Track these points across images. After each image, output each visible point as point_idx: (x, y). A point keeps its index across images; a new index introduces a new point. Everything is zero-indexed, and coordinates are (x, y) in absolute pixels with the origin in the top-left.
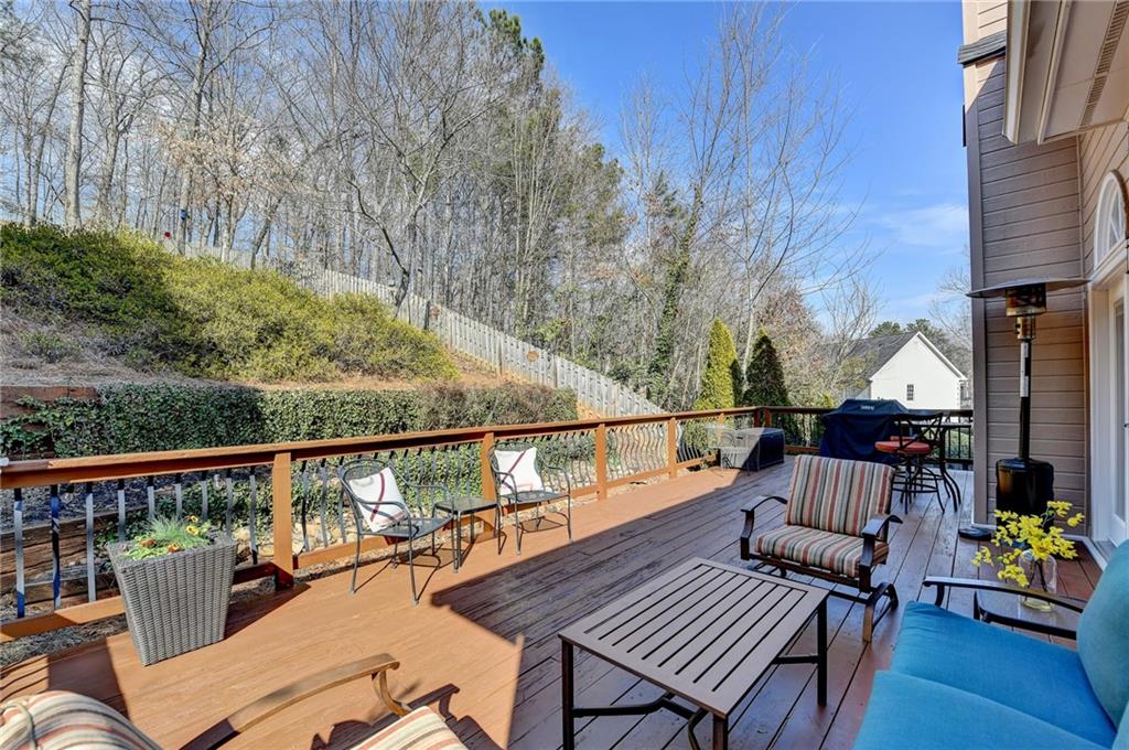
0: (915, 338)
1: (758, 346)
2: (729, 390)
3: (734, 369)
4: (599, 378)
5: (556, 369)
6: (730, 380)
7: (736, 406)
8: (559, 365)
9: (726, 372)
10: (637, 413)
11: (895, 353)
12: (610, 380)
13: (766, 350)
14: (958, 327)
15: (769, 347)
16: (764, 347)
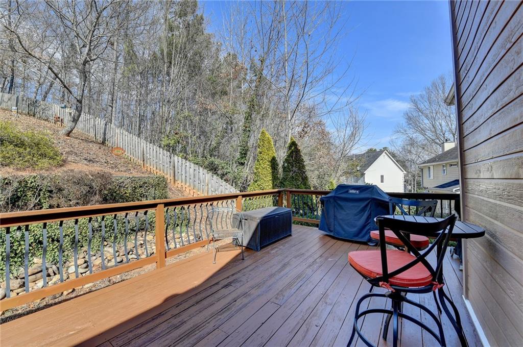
0: (384, 154)
1: (290, 147)
2: (270, 178)
3: (274, 162)
4: (199, 169)
5: (174, 164)
6: (270, 170)
7: (273, 188)
8: (176, 161)
9: (267, 165)
10: (221, 192)
11: (375, 161)
12: (206, 171)
13: (294, 151)
14: (401, 150)
15: (296, 148)
16: (293, 148)
